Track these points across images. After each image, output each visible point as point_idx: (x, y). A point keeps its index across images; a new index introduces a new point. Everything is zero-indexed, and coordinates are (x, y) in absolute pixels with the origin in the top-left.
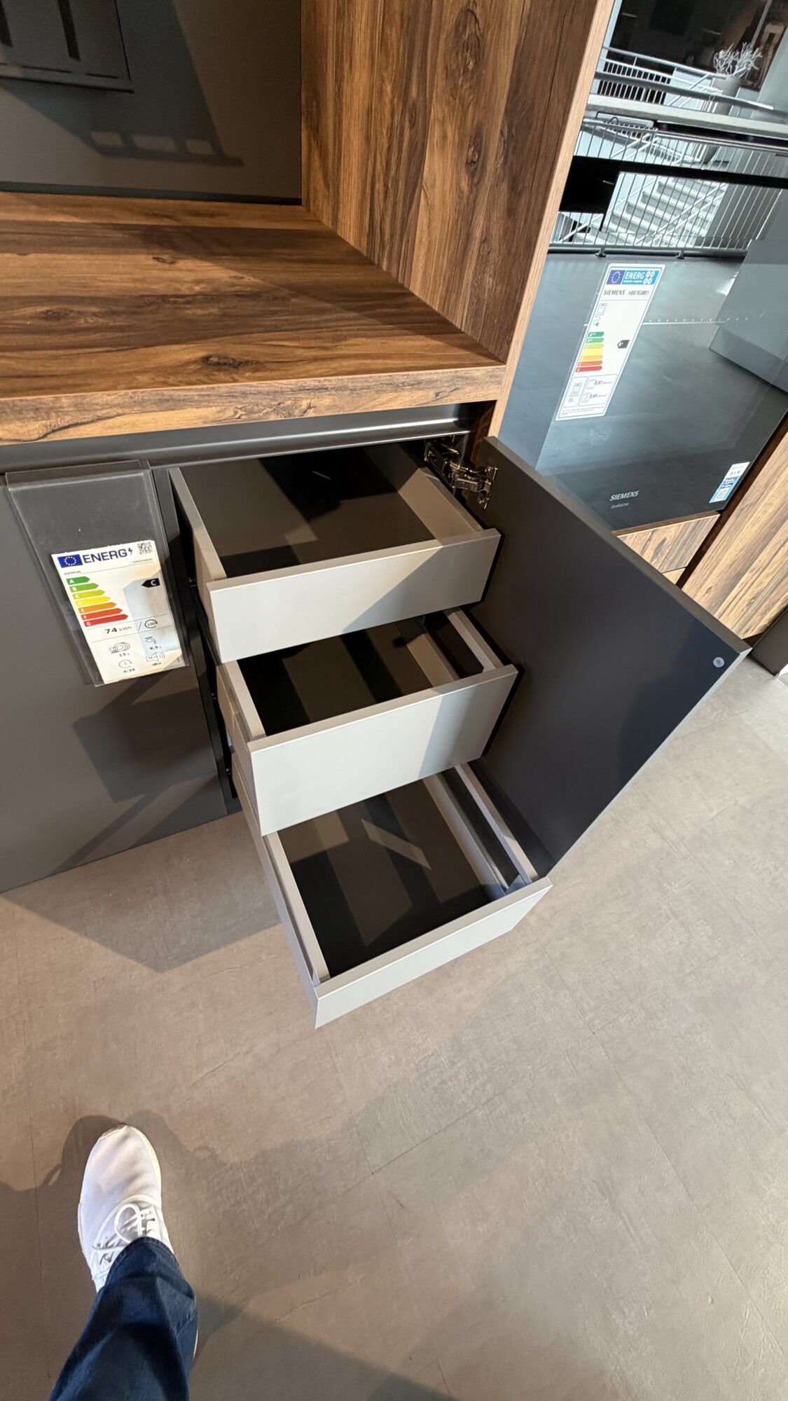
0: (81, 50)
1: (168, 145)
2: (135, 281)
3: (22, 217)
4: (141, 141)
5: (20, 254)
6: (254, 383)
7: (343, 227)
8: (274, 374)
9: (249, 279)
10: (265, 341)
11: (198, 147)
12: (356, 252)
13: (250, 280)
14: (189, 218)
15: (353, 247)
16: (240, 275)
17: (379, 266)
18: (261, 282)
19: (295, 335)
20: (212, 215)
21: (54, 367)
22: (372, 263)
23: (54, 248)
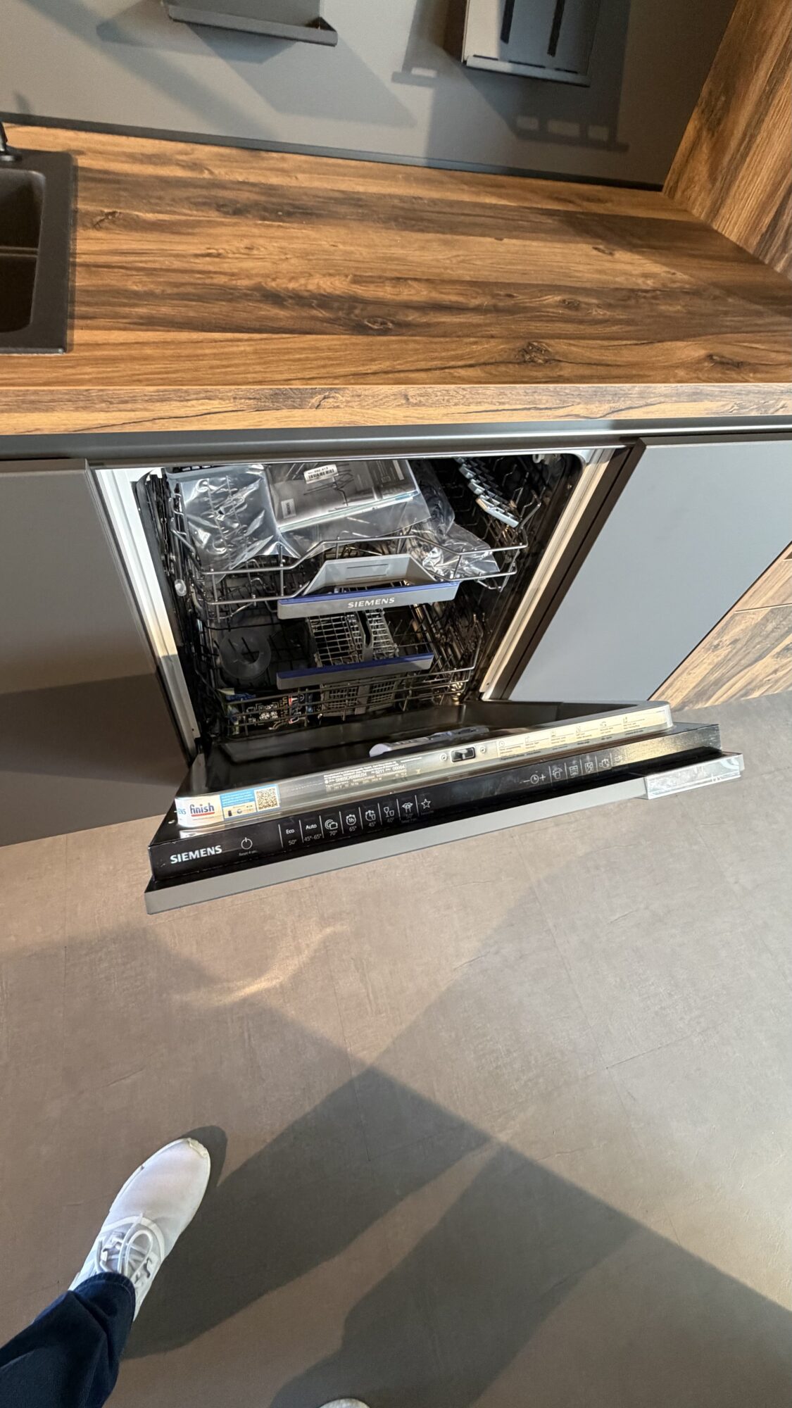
0: (558, 50)
1: (573, 130)
2: (600, 272)
3: (466, 198)
4: (554, 127)
5: (497, 239)
6: (760, 384)
7: (724, 222)
8: (768, 376)
9: (680, 275)
10: (739, 342)
11: (599, 133)
12: (739, 249)
13: (682, 278)
14: (585, 204)
15: (735, 244)
16: (673, 271)
17: (771, 266)
18: (692, 280)
19: (758, 338)
20: (599, 201)
21: (609, 357)
22: (762, 263)
23: (514, 233)
